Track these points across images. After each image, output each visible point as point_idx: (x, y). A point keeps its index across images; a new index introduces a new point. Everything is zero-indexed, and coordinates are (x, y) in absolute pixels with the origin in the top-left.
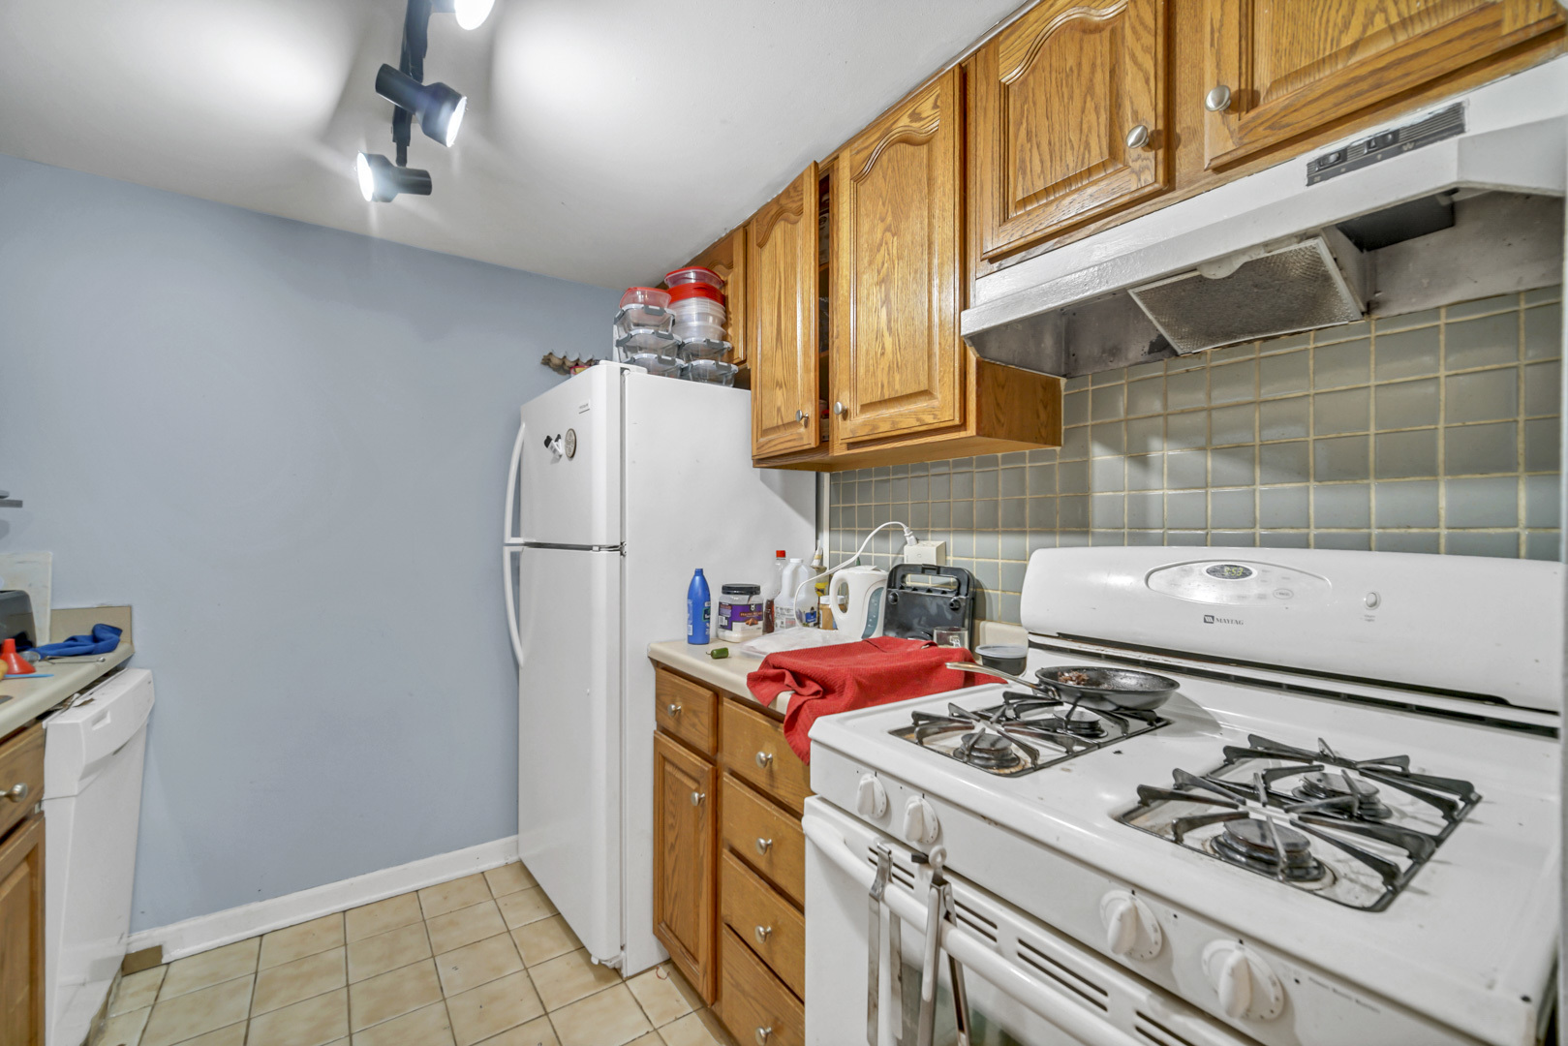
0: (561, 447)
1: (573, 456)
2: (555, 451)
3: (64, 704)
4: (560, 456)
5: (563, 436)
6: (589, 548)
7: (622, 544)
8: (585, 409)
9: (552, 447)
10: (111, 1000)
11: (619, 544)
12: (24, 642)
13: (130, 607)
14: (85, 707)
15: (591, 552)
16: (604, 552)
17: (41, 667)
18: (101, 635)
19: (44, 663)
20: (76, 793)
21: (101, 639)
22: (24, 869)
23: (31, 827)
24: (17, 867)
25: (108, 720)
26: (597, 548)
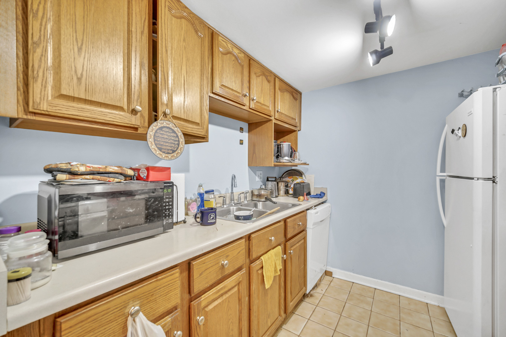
0: (460, 133)
1: (465, 136)
2: (457, 135)
3: (311, 208)
4: (460, 137)
5: (461, 128)
6: (472, 179)
7: (494, 177)
8: (470, 114)
9: (455, 134)
10: (322, 279)
11: (492, 177)
12: (309, 194)
13: (327, 188)
14: (315, 210)
15: (473, 180)
16: (481, 181)
17: (310, 199)
18: (321, 194)
19: (311, 199)
20: (312, 228)
21: (321, 195)
22: (303, 241)
23: (304, 232)
24: (302, 239)
25: (319, 214)
26: (477, 179)
